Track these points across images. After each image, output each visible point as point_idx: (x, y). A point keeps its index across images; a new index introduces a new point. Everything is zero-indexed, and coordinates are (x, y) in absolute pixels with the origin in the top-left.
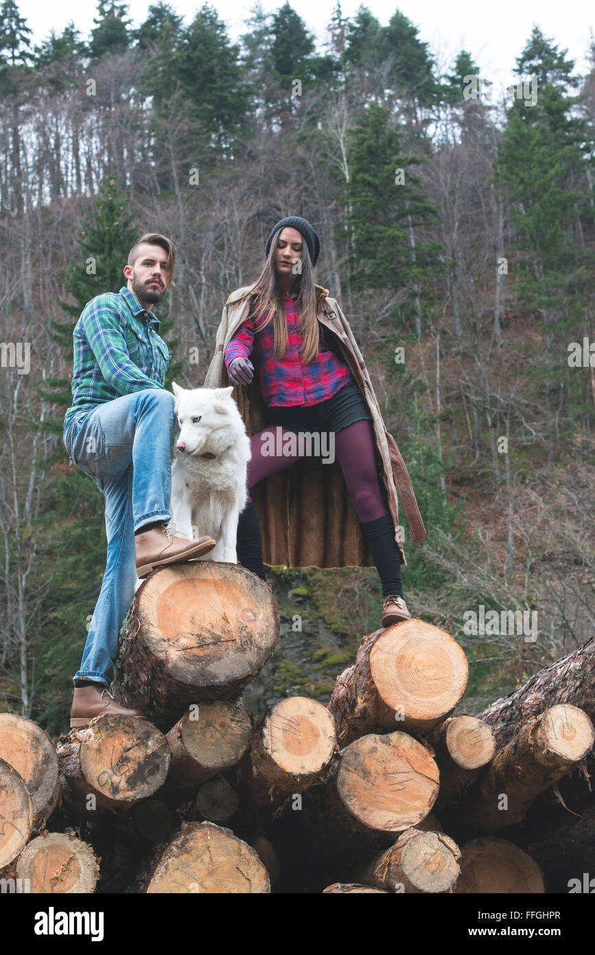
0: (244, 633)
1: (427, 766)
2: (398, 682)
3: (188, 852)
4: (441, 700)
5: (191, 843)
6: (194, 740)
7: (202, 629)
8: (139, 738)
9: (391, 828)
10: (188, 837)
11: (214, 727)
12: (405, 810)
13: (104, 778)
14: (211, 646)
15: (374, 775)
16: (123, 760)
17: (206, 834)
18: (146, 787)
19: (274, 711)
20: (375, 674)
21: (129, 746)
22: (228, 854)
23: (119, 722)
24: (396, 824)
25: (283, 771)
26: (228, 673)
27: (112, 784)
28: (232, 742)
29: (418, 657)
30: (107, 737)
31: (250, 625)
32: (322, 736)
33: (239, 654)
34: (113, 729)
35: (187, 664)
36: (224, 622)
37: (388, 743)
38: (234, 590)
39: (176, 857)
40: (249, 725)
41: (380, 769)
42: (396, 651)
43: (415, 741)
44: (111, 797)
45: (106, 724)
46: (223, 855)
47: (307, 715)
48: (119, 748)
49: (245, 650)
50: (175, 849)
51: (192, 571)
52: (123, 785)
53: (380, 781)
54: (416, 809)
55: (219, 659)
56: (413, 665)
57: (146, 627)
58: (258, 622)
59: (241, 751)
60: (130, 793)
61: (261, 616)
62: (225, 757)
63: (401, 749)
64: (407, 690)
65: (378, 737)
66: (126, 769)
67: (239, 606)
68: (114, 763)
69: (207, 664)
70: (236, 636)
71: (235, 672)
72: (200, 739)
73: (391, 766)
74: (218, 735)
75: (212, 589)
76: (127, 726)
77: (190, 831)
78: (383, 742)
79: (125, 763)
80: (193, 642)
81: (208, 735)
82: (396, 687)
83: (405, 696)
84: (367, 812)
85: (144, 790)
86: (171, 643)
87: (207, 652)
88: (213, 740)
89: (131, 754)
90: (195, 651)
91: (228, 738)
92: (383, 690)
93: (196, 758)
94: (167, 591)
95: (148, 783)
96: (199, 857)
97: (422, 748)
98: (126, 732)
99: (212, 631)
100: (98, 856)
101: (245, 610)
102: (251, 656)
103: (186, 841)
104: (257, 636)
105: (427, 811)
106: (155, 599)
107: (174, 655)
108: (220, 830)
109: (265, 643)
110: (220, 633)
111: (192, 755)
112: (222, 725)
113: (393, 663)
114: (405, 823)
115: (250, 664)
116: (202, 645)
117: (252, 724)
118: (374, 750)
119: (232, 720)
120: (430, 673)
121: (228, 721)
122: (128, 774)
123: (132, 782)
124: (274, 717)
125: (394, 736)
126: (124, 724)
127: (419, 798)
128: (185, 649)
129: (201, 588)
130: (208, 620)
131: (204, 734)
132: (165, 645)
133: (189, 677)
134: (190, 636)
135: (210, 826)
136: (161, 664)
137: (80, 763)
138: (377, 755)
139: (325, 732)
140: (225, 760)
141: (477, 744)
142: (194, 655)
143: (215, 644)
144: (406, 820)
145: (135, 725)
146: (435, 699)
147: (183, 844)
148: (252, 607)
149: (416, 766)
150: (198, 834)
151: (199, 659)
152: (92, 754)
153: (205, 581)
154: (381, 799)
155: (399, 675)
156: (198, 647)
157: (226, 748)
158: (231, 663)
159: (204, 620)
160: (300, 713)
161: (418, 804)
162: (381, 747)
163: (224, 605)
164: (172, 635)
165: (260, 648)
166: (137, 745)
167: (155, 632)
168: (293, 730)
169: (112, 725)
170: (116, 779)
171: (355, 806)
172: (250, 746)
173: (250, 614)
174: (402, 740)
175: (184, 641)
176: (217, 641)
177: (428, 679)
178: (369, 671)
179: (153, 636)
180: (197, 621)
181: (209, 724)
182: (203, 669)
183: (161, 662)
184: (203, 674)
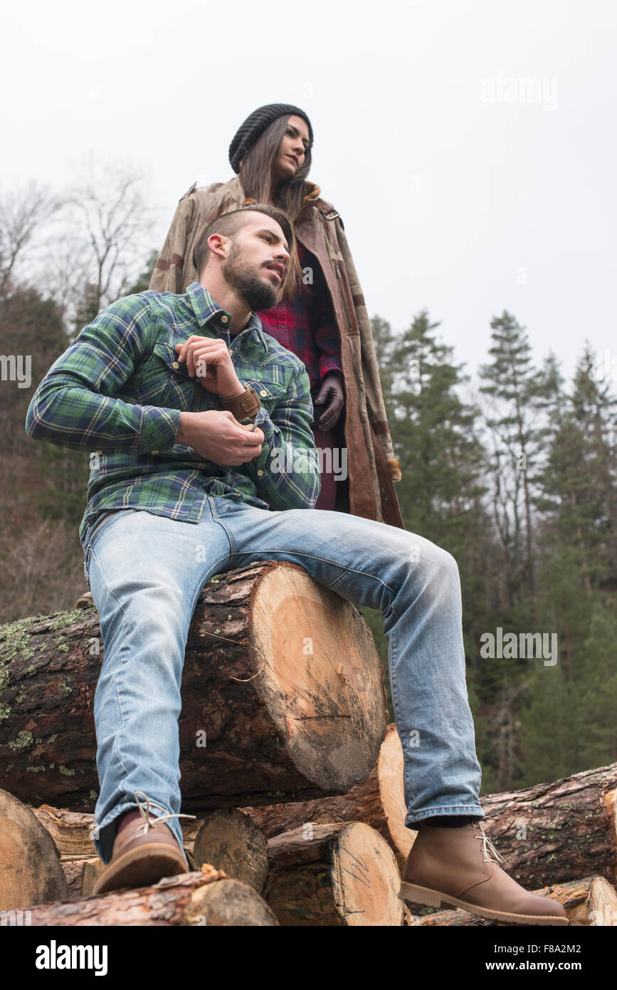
0: (356, 708)
7: (318, 687)
14: (329, 721)
19: (341, 842)
26: (350, 771)
31: (361, 696)
32: (390, 891)
33: (355, 741)
35: (307, 745)
36: (339, 682)
40: (264, 859)
47: (373, 854)
49: (359, 734)
55: (338, 745)
58: (367, 693)
61: (369, 684)
67: (349, 659)
69: (328, 752)
70: (350, 710)
74: (232, 871)
80: (311, 707)
86: (289, 703)
87: (325, 729)
90: (314, 725)
94: (280, 610)
99: (329, 695)
102: (365, 749)
104: (368, 716)
106: (268, 619)
107: (294, 725)
109: (376, 728)
110: (335, 700)
115: (367, 762)
116: (320, 716)
119: (249, 847)
121: (244, 847)
124: (342, 852)
128: (304, 718)
130: (324, 674)
132: (283, 705)
133: (312, 768)
134: (307, 696)
136: (281, 738)
139: (392, 885)
142: (314, 732)
143: (332, 717)
148: (361, 666)
151: (319, 740)
156: (316, 719)
158: (351, 754)
159: (320, 672)
160: (367, 850)
164: (289, 689)
165: (371, 737)
167: (272, 678)
168: (363, 878)
173: (359, 677)
175: (303, 704)
176: (334, 713)
179: (269, 684)
180: (312, 672)
181: (224, 850)
182: (325, 759)
183: (279, 734)
184: (326, 767)
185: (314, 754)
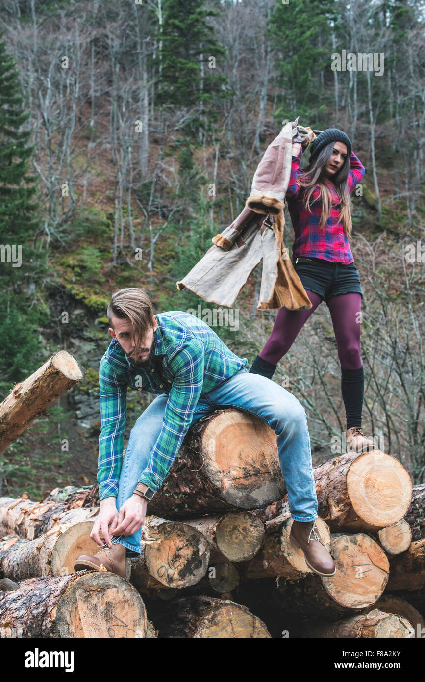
0: (276, 467)
1: (381, 560)
2: (366, 498)
3: (216, 624)
4: (394, 512)
5: (219, 618)
6: (224, 541)
7: (246, 463)
8: (188, 540)
9: (356, 606)
10: (216, 613)
11: (238, 531)
12: (365, 593)
13: (163, 571)
14: (253, 477)
15: (345, 567)
16: (177, 557)
17: (229, 611)
18: (192, 577)
20: (350, 492)
21: (181, 546)
22: (245, 626)
23: (174, 527)
24: (360, 603)
25: (295, 569)
26: (265, 498)
27: (168, 575)
28: (250, 542)
29: (379, 480)
30: (165, 539)
33: (272, 483)
34: (169, 533)
35: (236, 491)
36: (262, 458)
37: (354, 542)
38: (269, 433)
39: (208, 628)
40: (263, 529)
41: (350, 562)
42: (364, 474)
43: (374, 541)
44: (167, 585)
45: (164, 529)
46: (242, 627)
48: (174, 548)
49: (276, 480)
50: (207, 622)
52: (176, 576)
53: (349, 571)
54: (374, 592)
55: (259, 487)
56: (376, 486)
57: (206, 461)
59: (257, 549)
60: (181, 583)
62: (246, 553)
63: (364, 547)
64: (371, 504)
65: (348, 538)
66: (178, 563)
67: (272, 446)
68: (170, 559)
69: (250, 492)
70: (270, 469)
71: (270, 497)
72: (228, 540)
73: (357, 560)
74: (241, 537)
75: (253, 432)
76: (180, 530)
77: (217, 608)
78: (352, 541)
79: (178, 559)
80: (240, 473)
81: (234, 536)
82: (365, 502)
83: (371, 509)
84: (340, 594)
85: (192, 580)
86: (225, 474)
87: (250, 481)
88: (237, 541)
89: (183, 552)
90: (242, 481)
91: (248, 539)
92: (356, 504)
93: (226, 555)
94: (222, 433)
95: (194, 575)
96: (224, 628)
97: (378, 547)
98: (178, 535)
99: (254, 465)
100: (156, 630)
102: (281, 485)
103: (215, 616)
105: (380, 593)
106: (214, 439)
107: (227, 483)
108: (239, 607)
110: (259, 467)
111: (223, 552)
112: (244, 529)
113: (362, 484)
114: (365, 602)
115: (280, 491)
116: (247, 476)
117: (265, 529)
118: (346, 548)
119: (251, 526)
120: (387, 492)
121: (248, 526)
122: (180, 568)
123: (183, 574)
125: (359, 537)
126: (177, 529)
127: (375, 584)
128: (235, 479)
129: (246, 430)
130: (251, 456)
131: (231, 535)
132: (221, 475)
133: (238, 501)
134: (238, 469)
135: (232, 604)
136: (217, 491)
137: (145, 559)
138: (348, 552)
140: (245, 556)
141: (400, 536)
142: (241, 484)
143: (256, 475)
144: (366, 600)
145: (185, 530)
146: (390, 512)
147: (213, 618)
149: (374, 560)
150: (224, 610)
151: (244, 487)
152: (154, 552)
153: (249, 425)
154: (350, 584)
155: (367, 493)
156: (244, 478)
157: (246, 546)
158: (267, 490)
159: (248, 456)
161: (374, 588)
162: (351, 545)
163: (262, 445)
164: (225, 468)
166: (186, 545)
167: (213, 465)
169: (169, 530)
170: (171, 571)
171: (332, 589)
172: (264, 546)
174: (365, 541)
175: (234, 473)
176: (257, 473)
177: (386, 496)
178: (346, 489)
179: (212, 468)
180: (243, 457)
181: (235, 528)
182: (247, 495)
183: (218, 489)
184: (248, 499)
185: (240, 494)
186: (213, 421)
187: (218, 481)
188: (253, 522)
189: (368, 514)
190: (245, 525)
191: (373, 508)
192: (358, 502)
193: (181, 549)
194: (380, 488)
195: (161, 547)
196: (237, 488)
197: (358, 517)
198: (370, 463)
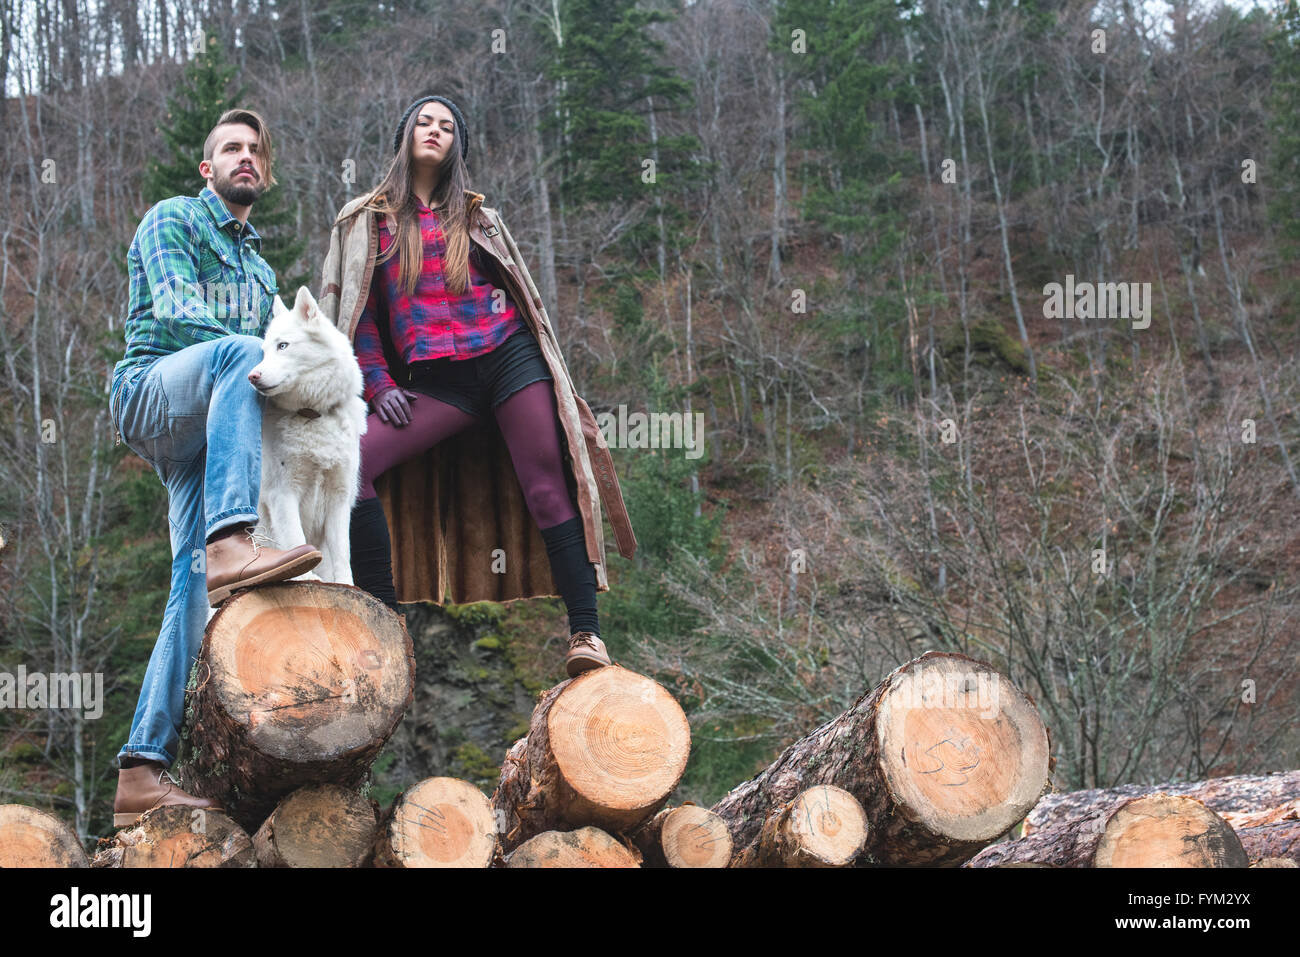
0: (363, 685)
2: (589, 756)
4: (650, 781)
6: (292, 842)
7: (301, 680)
8: (210, 840)
11: (321, 823)
14: (315, 705)
19: (407, 798)
20: (557, 745)
21: (196, 850)
23: (182, 815)
26: (340, 742)
28: (346, 844)
29: (619, 721)
30: (163, 838)
31: (372, 674)
32: (477, 834)
33: (355, 716)
34: (173, 826)
35: (278, 730)
36: (333, 670)
37: (574, 843)
38: (349, 624)
40: (373, 819)
42: (587, 711)
43: (614, 840)
45: (163, 818)
47: (455, 802)
48: (182, 853)
49: (364, 709)
51: (288, 595)
55: (326, 723)
56: (610, 733)
57: (219, 677)
58: (383, 670)
59: (361, 857)
61: (388, 661)
62: (338, 864)
63: (593, 851)
64: (601, 767)
65: (559, 835)
67: (356, 646)
69: (308, 731)
70: (351, 689)
71: (350, 741)
72: (300, 840)
74: (327, 834)
75: (316, 622)
76: (194, 820)
78: (568, 842)
80: (289, 698)
81: (312, 834)
82: (586, 763)
83: (599, 777)
87: (308, 712)
88: (319, 842)
89: (199, 861)
90: (292, 711)
91: (342, 838)
92: (568, 767)
94: (250, 626)
97: (624, 851)
98: (192, 830)
101: (365, 653)
102: (374, 719)
104: (382, 689)
106: (234, 637)
107: (260, 717)
109: (395, 698)
111: (289, 863)
112: (333, 819)
113: (581, 729)
115: (372, 730)
117: (377, 818)
118: (554, 854)
119: (348, 812)
120: (635, 742)
121: (341, 813)
124: (407, 806)
125: (583, 834)
126: (188, 818)
128: (276, 709)
129: (301, 620)
130: (310, 666)
131: (306, 832)
132: (248, 703)
133: (282, 748)
136: (241, 730)
138: (559, 862)
139: (481, 828)
141: (708, 846)
142: (290, 717)
143: (320, 701)
146: (643, 780)
148: (375, 647)
151: (297, 723)
153: (306, 610)
155: (591, 746)
157: (339, 853)
158: (344, 728)
160: (443, 801)
162: (564, 849)
163: (334, 645)
164: (257, 688)
165: (386, 707)
166: (208, 849)
167: (233, 684)
168: (436, 826)
169: (172, 820)
172: (374, 849)
173: (371, 658)
174: (594, 839)
175: (275, 697)
176: (324, 697)
177: (633, 751)
178: (548, 741)
179: (229, 689)
180: (294, 668)
181: (314, 818)
182: (302, 737)
183: (242, 727)
184: (302, 744)
185: (287, 735)
186: (233, 604)
187: (242, 712)
188: (350, 806)
189: (594, 785)
190: (334, 811)
191: (604, 774)
192: (572, 763)
193: (197, 855)
194: (620, 736)
195: (156, 852)
196: (281, 725)
197: (576, 792)
198: (597, 691)
